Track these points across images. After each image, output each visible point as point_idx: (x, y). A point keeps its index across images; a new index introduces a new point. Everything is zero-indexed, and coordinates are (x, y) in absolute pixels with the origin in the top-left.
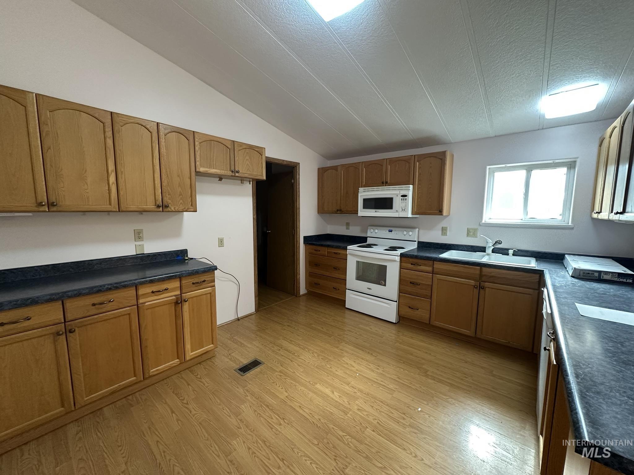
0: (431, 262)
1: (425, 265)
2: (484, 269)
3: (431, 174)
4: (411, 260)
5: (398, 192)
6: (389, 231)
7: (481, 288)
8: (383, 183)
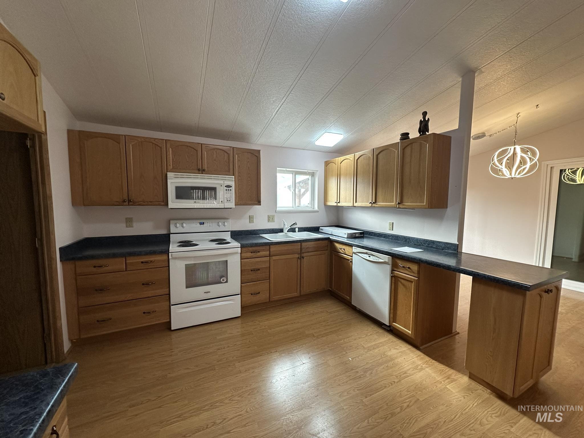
0: (268, 247)
1: (263, 250)
2: (304, 244)
3: (249, 168)
4: (251, 249)
5: (222, 182)
6: (200, 224)
7: (302, 257)
8: (199, 170)
